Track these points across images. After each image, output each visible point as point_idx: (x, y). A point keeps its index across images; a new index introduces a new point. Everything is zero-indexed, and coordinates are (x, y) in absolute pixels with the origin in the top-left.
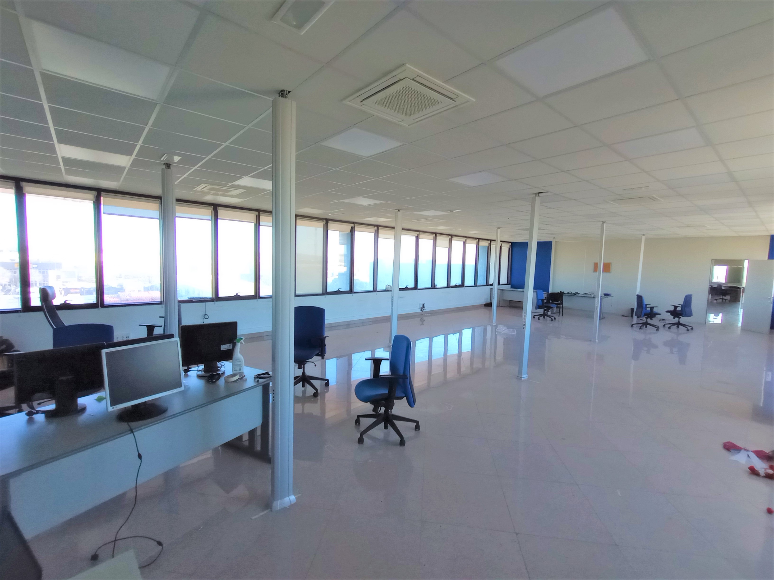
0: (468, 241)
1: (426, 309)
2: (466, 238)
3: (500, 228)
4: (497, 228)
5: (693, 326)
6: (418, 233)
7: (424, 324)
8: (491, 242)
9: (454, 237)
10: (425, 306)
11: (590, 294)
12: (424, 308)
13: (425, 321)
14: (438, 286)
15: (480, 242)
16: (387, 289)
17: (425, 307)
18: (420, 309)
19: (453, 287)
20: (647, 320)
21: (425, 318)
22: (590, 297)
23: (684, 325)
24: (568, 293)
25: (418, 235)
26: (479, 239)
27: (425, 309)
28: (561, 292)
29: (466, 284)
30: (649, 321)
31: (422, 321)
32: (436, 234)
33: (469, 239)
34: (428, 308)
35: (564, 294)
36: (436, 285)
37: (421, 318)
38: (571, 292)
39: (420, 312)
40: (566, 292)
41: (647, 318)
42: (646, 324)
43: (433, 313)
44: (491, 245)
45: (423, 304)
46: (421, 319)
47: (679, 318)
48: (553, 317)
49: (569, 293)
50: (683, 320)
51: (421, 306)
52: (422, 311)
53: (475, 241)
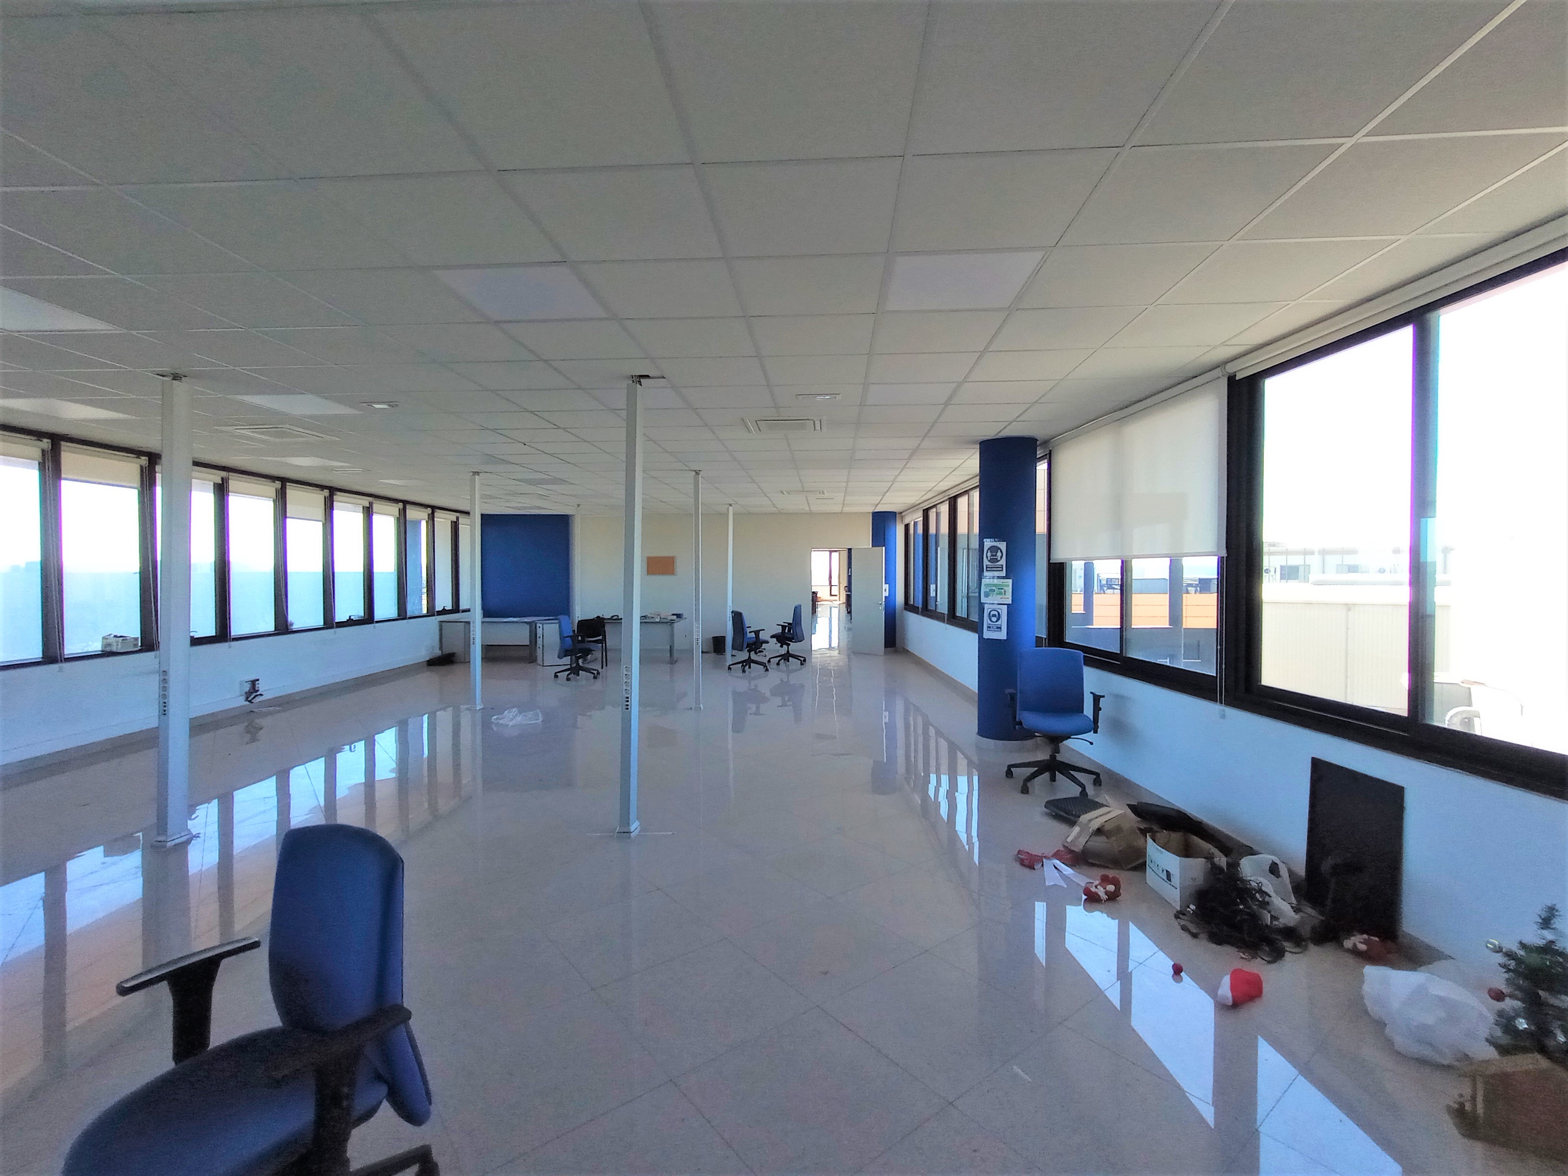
0: (377, 506)
1: (263, 693)
2: (370, 499)
3: (478, 473)
4: (472, 474)
5: (805, 656)
6: (224, 474)
7: (258, 740)
8: (433, 513)
9: (338, 493)
10: (261, 687)
11: (652, 616)
12: (258, 693)
13: (262, 730)
14: (295, 627)
15: (407, 511)
16: (108, 649)
17: (260, 690)
18: (243, 698)
19: (341, 625)
20: (750, 654)
21: (259, 721)
22: (653, 623)
23: (796, 657)
24: (611, 619)
25: (225, 481)
26: (405, 503)
27: (261, 695)
28: (598, 617)
29: (379, 614)
30: (754, 656)
31: (253, 732)
32: (284, 481)
33: (384, 503)
34: (268, 690)
35: (605, 621)
36: (292, 624)
37: (246, 724)
38: (618, 616)
39: (245, 705)
40: (607, 616)
41: (749, 651)
42: (748, 662)
43: (285, 703)
44: (435, 519)
45: (254, 683)
46: (247, 727)
47: (788, 645)
48: (594, 670)
49: (614, 618)
50: (794, 647)
51: (247, 687)
52: (250, 701)
53: (395, 509)
